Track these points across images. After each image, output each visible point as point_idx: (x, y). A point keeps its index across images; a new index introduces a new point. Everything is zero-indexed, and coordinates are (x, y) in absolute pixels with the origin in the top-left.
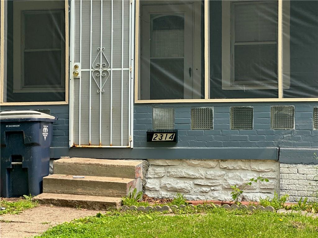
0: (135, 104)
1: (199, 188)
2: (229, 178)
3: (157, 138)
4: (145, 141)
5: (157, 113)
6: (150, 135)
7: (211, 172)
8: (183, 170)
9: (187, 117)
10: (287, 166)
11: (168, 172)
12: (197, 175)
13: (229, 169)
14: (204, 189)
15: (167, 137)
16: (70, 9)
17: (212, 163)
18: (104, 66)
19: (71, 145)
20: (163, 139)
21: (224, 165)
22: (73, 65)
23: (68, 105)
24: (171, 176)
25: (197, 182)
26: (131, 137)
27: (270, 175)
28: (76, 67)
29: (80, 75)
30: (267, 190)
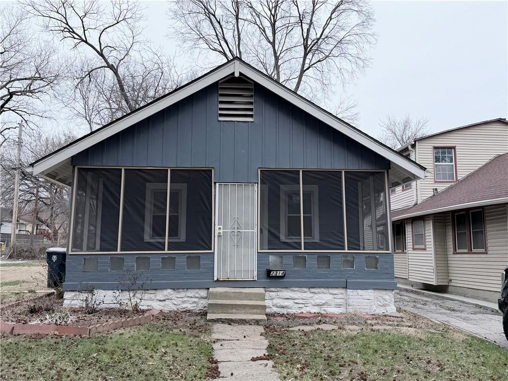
0: (258, 252)
1: (297, 305)
2: (317, 299)
3: (273, 274)
4: (266, 276)
5: (272, 258)
6: (269, 272)
7: (304, 295)
8: (287, 293)
9: (289, 261)
10: (351, 291)
11: (278, 295)
12: (297, 297)
13: (316, 293)
14: (300, 306)
15: (280, 274)
16: (215, 192)
17: (305, 290)
18: (238, 228)
19: (215, 279)
20: (278, 275)
21: (313, 290)
22: (217, 227)
23: (214, 253)
24: (280, 298)
25: (296, 301)
26: (256, 273)
27: (340, 296)
28: (220, 228)
29: (222, 234)
30: (339, 306)
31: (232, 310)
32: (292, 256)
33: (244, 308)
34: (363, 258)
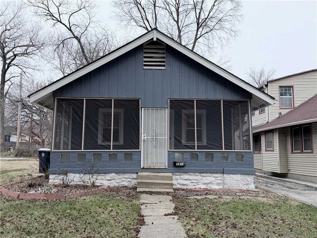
0: (168, 151)
1: (192, 183)
2: (205, 180)
3: (178, 164)
4: (173, 165)
5: (176, 154)
6: (175, 163)
7: (197, 177)
8: (186, 176)
9: (187, 156)
10: (227, 175)
11: (181, 178)
12: (192, 179)
13: (204, 176)
14: (195, 184)
15: (182, 164)
16: (141, 113)
17: (198, 174)
18: (155, 136)
19: (142, 167)
20: (180, 165)
21: (202, 175)
23: (141, 151)
24: (182, 179)
25: (192, 181)
26: (167, 164)
27: (220, 178)
28: (144, 136)
29: (146, 139)
30: (218, 184)
31: (152, 186)
32: (189, 154)
33: (160, 185)
34: (234, 155)
